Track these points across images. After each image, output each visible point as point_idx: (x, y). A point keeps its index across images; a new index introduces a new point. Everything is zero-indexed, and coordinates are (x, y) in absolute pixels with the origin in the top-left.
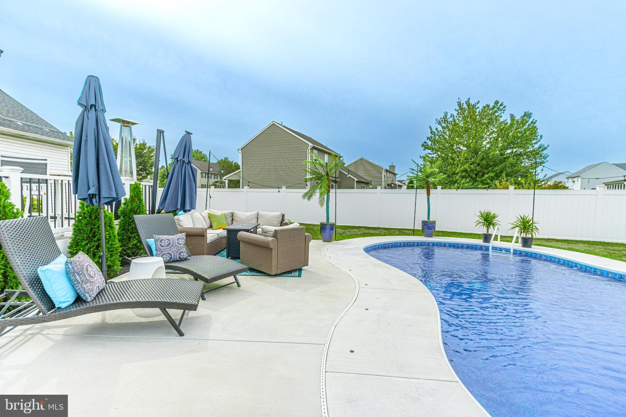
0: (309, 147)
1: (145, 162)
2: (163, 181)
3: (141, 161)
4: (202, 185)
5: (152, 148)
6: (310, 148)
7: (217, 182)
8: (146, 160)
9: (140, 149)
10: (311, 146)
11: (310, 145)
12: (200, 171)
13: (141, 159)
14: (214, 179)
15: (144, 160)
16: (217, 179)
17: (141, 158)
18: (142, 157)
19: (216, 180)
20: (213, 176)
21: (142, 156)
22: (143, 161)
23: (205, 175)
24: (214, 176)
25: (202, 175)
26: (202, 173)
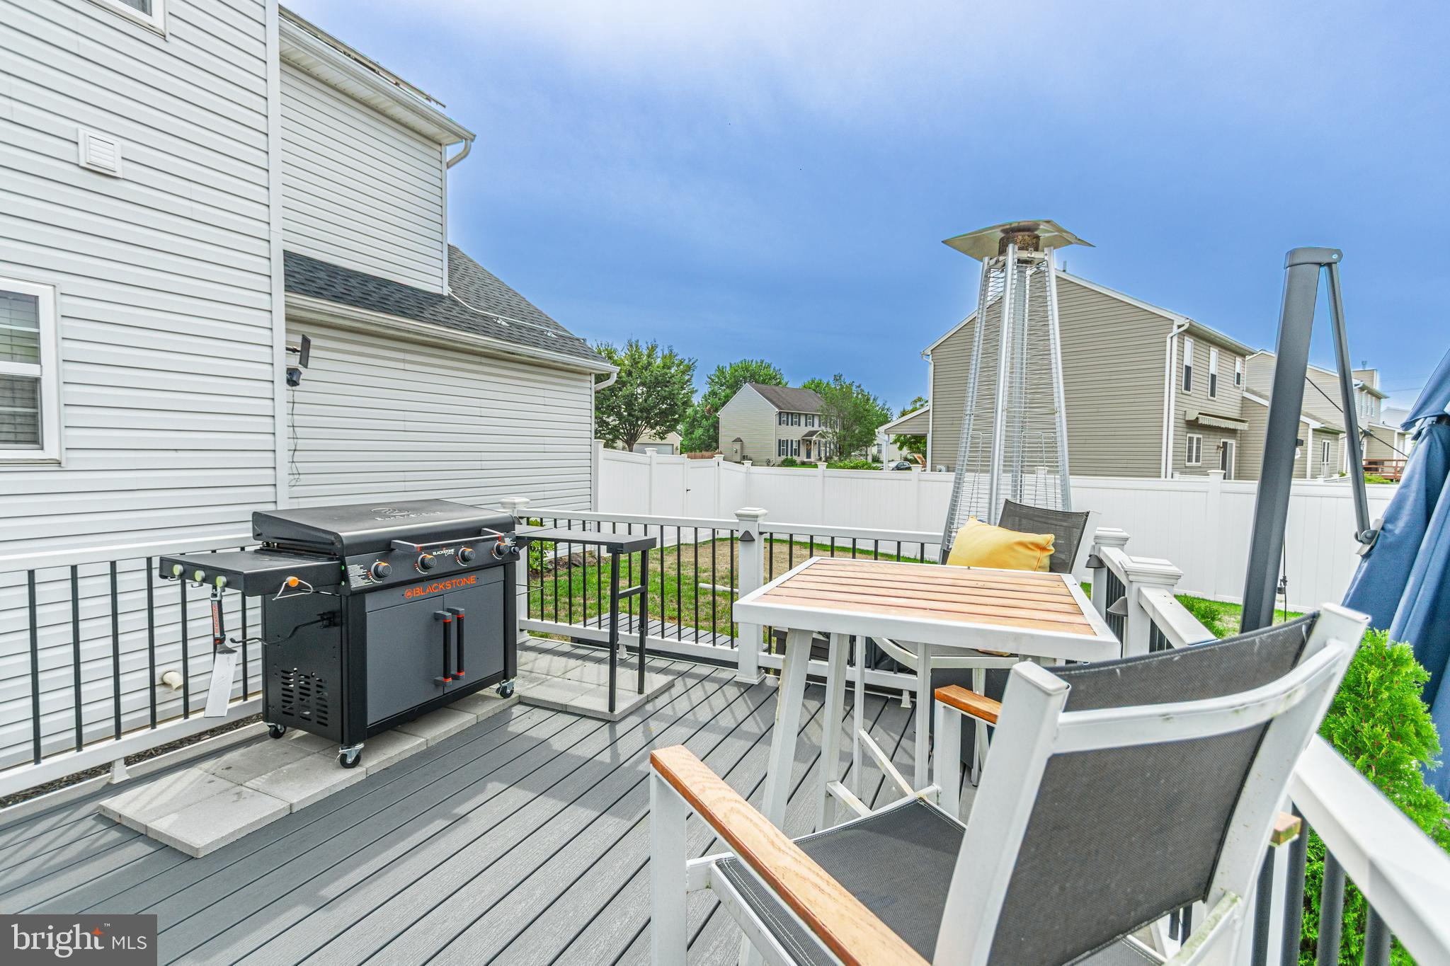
0: (1175, 327)
1: (674, 394)
2: (692, 433)
3: (667, 393)
4: (780, 440)
5: (686, 362)
6: (1175, 330)
7: (812, 433)
8: (676, 392)
9: (664, 368)
10: (1179, 327)
11: (1176, 323)
12: (777, 410)
13: (667, 389)
14: (806, 426)
15: (672, 390)
16: (813, 426)
17: (666, 386)
18: (668, 384)
19: (810, 428)
20: (803, 419)
21: (668, 382)
22: (671, 393)
23: (788, 418)
24: (806, 420)
25: (780, 418)
26: (780, 413)
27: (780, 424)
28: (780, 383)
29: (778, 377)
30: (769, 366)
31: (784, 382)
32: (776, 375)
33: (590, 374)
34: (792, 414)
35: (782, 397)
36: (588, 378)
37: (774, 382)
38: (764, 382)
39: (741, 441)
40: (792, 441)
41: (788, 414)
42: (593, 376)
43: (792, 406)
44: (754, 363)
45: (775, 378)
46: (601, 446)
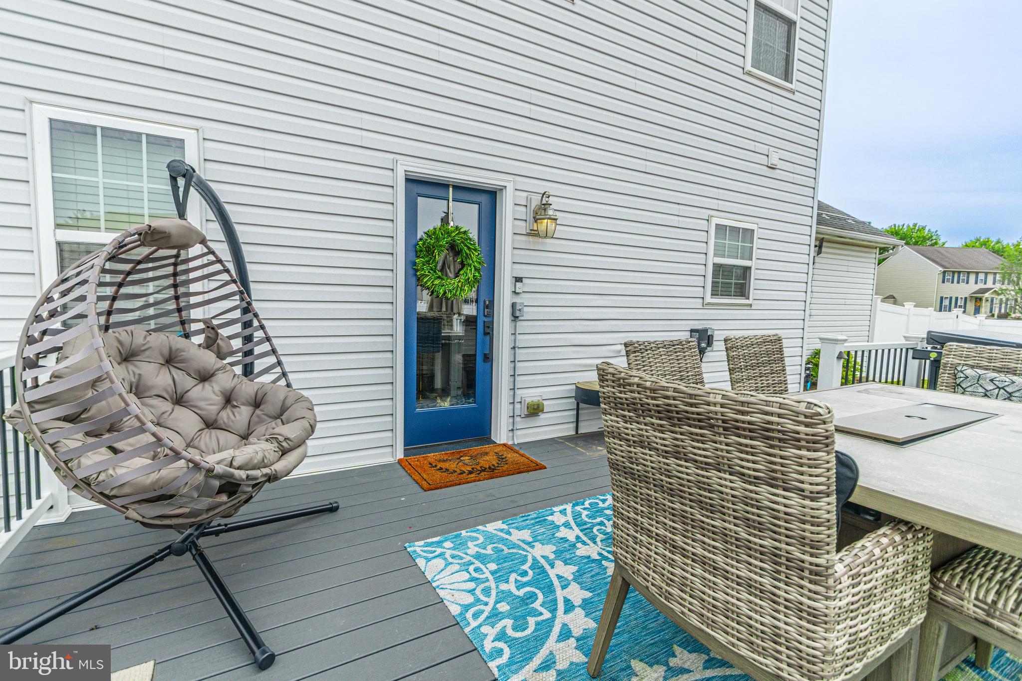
4: (942, 296)
12: (939, 268)
14: (976, 283)
16: (985, 284)
19: (981, 286)
20: (973, 277)
23: (953, 277)
24: (977, 278)
25: (944, 277)
26: (944, 272)
27: (943, 282)
28: (936, 243)
29: (934, 238)
30: (924, 228)
31: (940, 242)
32: (932, 236)
33: (876, 248)
34: (959, 272)
35: (947, 257)
36: (874, 251)
37: (929, 243)
38: (916, 243)
39: (894, 298)
40: (957, 299)
41: (954, 272)
42: (878, 249)
43: (960, 265)
44: (905, 227)
45: (930, 239)
46: (879, 300)
